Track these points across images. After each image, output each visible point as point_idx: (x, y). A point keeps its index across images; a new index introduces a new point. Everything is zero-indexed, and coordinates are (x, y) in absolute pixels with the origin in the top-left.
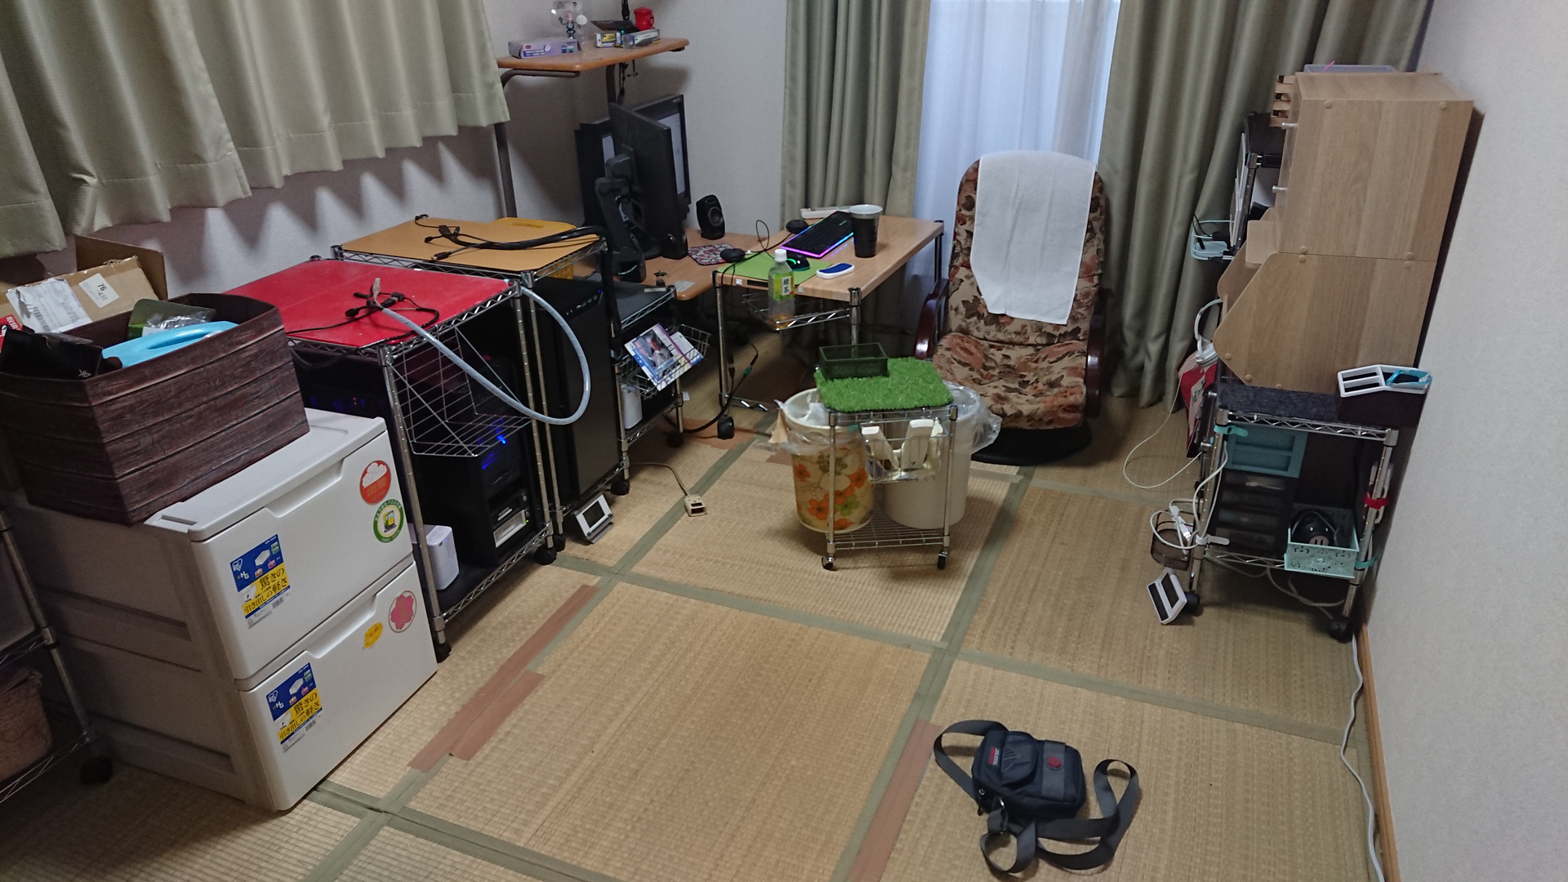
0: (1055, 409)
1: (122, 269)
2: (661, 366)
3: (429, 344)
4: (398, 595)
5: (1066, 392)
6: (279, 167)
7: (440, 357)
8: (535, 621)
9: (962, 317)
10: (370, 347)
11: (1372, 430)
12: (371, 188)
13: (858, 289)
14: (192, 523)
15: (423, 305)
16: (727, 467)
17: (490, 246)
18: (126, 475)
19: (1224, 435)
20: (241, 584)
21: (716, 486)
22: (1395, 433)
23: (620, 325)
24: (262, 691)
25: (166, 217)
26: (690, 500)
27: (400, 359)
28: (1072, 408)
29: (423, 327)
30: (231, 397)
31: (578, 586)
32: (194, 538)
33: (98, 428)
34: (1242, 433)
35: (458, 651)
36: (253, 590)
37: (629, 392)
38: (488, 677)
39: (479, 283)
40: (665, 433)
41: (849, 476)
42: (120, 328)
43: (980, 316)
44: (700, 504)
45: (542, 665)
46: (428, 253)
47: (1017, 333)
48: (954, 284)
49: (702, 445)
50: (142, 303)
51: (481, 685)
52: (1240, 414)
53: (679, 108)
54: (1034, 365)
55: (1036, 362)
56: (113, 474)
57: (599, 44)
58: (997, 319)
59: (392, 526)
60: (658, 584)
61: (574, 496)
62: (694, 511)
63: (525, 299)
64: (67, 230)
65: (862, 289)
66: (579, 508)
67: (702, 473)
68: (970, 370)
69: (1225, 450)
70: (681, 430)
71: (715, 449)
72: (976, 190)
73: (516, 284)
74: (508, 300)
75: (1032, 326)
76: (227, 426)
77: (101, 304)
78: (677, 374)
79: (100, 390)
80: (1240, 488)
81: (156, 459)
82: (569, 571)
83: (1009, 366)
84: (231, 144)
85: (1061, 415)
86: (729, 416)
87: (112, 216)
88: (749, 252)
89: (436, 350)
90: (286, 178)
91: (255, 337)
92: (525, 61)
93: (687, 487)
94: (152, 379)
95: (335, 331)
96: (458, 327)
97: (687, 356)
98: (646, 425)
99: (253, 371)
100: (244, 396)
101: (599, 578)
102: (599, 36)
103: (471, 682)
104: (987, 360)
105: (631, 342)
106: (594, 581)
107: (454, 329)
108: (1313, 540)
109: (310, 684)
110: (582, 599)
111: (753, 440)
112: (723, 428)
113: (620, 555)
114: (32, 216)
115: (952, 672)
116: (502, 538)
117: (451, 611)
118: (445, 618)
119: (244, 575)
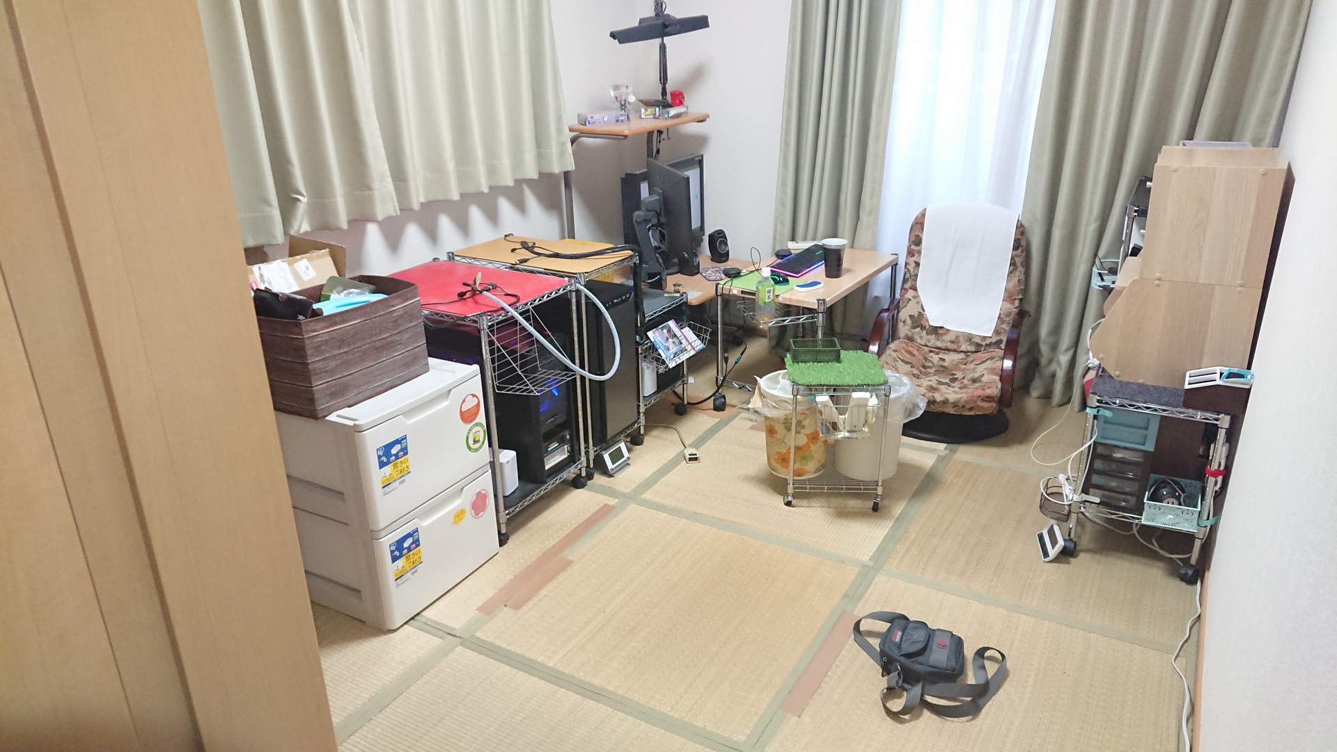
0: (975, 398)
1: (319, 257)
2: (673, 349)
3: (513, 317)
4: (478, 491)
5: (985, 386)
6: (418, 197)
7: (518, 327)
8: (569, 525)
9: (909, 327)
10: (473, 316)
11: (1209, 415)
12: (476, 215)
13: (824, 300)
14: (355, 420)
15: (509, 292)
16: (717, 432)
17: (557, 255)
18: (319, 385)
19: (1094, 415)
20: (382, 465)
21: (709, 443)
22: (1228, 418)
23: (644, 318)
24: (387, 541)
25: (345, 226)
26: (688, 452)
27: (493, 325)
28: (989, 399)
29: (509, 305)
30: (384, 342)
31: (602, 505)
32: (357, 429)
33: (306, 352)
34: (1108, 414)
35: (513, 541)
36: (388, 469)
37: (648, 368)
38: (534, 559)
39: (547, 279)
40: (673, 404)
41: (807, 435)
42: (318, 294)
43: (923, 328)
44: (696, 455)
45: (571, 554)
46: (514, 259)
47: (952, 342)
48: (903, 302)
49: (700, 414)
50: (332, 278)
51: (529, 564)
52: (1106, 399)
53: (701, 163)
54: (963, 367)
55: (965, 364)
56: (311, 383)
57: (643, 116)
58: (936, 331)
59: (478, 441)
60: (660, 507)
61: (602, 440)
62: (690, 459)
63: (578, 292)
64: (286, 233)
65: (827, 300)
66: (606, 449)
67: (700, 433)
68: (911, 367)
69: (1095, 427)
70: (686, 402)
71: (710, 418)
72: (923, 230)
73: (573, 281)
74: (567, 292)
75: (964, 337)
76: (380, 361)
77: (306, 278)
78: (684, 357)
79: (309, 328)
80: (1107, 458)
81: (337, 377)
82: (596, 494)
83: (943, 367)
84: (390, 179)
85: (980, 404)
86: (723, 394)
87: (311, 225)
88: (744, 271)
89: (516, 322)
90: (422, 204)
91: (402, 303)
92: (589, 127)
93: (687, 443)
94: (340, 324)
95: (449, 306)
96: (532, 308)
97: (693, 344)
98: (659, 395)
99: (399, 326)
100: (391, 342)
101: (617, 500)
102: (643, 110)
103: (522, 561)
104: (926, 362)
105: (651, 331)
106: (612, 502)
107: (529, 310)
108: (1166, 501)
109: (417, 543)
110: (604, 513)
111: (740, 413)
112: (717, 402)
113: (634, 486)
114: (267, 220)
115: (874, 581)
116: (550, 464)
117: (511, 510)
118: (507, 514)
119: (384, 459)
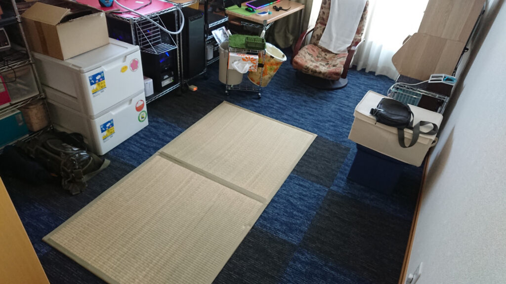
11: (441, 96)
20: (103, 131)
22: (449, 99)
36: (105, 133)
37: (209, 48)
119: (104, 129)
